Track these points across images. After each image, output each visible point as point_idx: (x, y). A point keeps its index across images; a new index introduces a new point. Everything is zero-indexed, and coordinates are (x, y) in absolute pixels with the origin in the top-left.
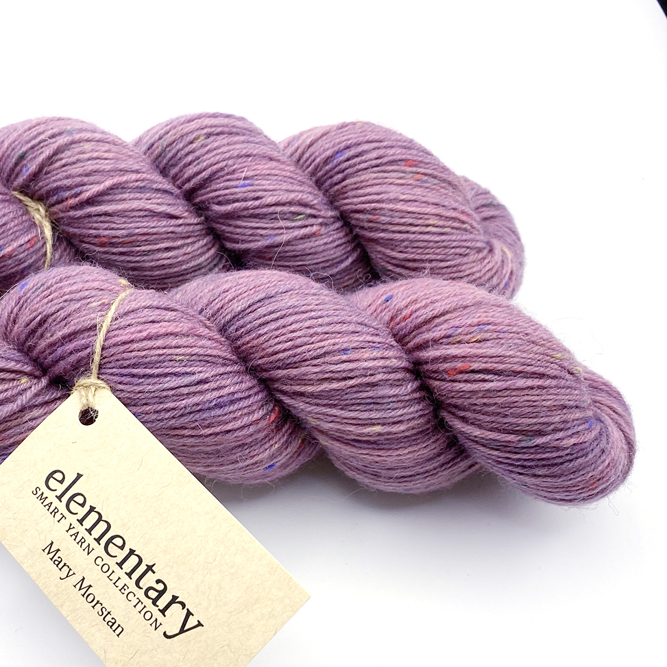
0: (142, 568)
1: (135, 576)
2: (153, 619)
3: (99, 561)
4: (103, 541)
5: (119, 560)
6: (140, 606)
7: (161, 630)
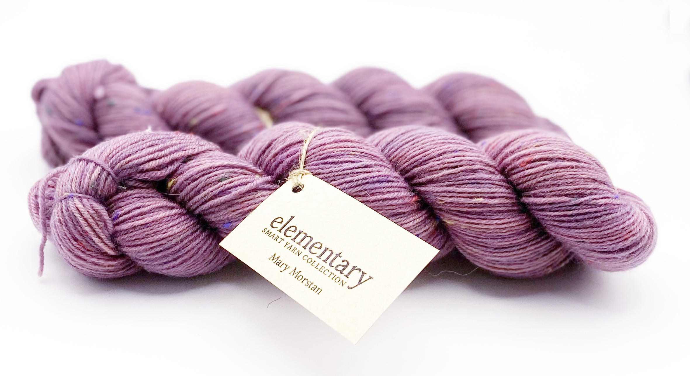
0: (334, 256)
1: (329, 261)
2: (341, 281)
3: (306, 258)
4: (308, 247)
5: (318, 255)
6: (332, 276)
7: (346, 286)
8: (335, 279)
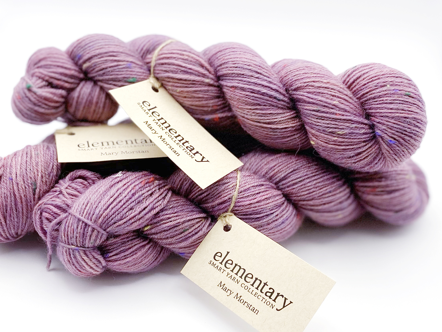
0: (262, 284)
1: (260, 288)
2: (271, 304)
3: (243, 285)
4: (243, 277)
6: (264, 300)
7: (275, 308)
8: (266, 303)
